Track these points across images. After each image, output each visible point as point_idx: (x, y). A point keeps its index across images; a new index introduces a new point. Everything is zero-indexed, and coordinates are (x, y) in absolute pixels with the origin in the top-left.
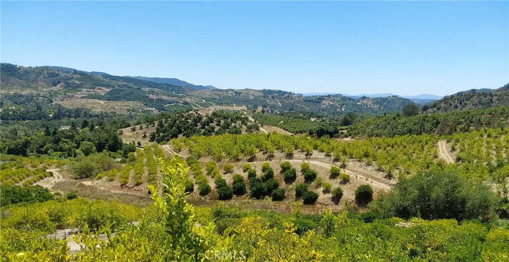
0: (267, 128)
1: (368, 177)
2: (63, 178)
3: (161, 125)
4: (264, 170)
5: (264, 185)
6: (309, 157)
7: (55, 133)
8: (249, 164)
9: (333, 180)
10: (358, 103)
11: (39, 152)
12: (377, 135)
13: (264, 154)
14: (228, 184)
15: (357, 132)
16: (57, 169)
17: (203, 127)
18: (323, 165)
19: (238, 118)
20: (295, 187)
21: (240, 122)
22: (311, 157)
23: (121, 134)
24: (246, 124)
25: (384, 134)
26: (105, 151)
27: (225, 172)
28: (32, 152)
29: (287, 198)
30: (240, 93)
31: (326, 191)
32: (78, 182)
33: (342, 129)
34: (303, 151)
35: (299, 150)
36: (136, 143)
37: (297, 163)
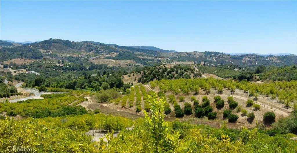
0: (206, 75)
1: (272, 106)
2: (93, 102)
3: (144, 73)
4: (204, 100)
5: (203, 109)
6: (233, 93)
7: (89, 78)
8: (194, 97)
9: (248, 108)
10: (267, 59)
11: (81, 88)
12: (279, 80)
13: (204, 90)
14: (181, 108)
15: (265, 78)
16: (90, 97)
17: (168, 75)
18: (242, 98)
19: (188, 69)
20: (223, 111)
21: (190, 71)
22: (234, 93)
23: (123, 78)
24: (193, 73)
25: (284, 79)
26: (114, 87)
27: (180, 101)
28: (78, 87)
29: (218, 118)
30: (190, 54)
31: (244, 115)
32: (100, 105)
33: (255, 76)
34: (229, 89)
35: (227, 88)
36: (131, 83)
37: (225, 96)
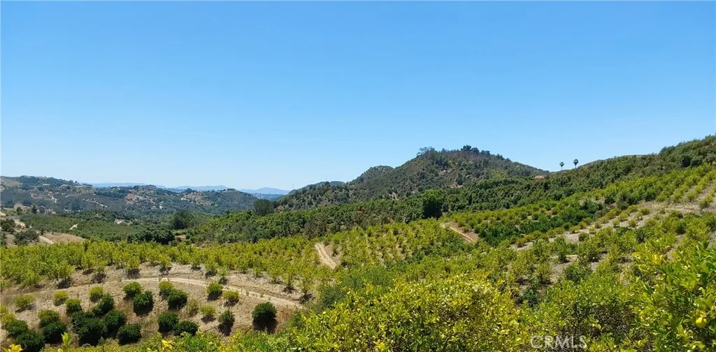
0: (52, 236)
1: (263, 292)
4: (94, 298)
5: (101, 321)
6: (165, 272)
8: (64, 292)
9: (213, 302)
10: (182, 199)
12: (231, 241)
13: (84, 273)
14: (30, 327)
15: (202, 238)
18: (192, 282)
20: (156, 319)
22: (170, 272)
24: (11, 232)
25: (240, 239)
27: (17, 309)
29: (146, 337)
31: (208, 318)
33: (177, 234)
34: (153, 265)
35: (147, 263)
37: (150, 281)
